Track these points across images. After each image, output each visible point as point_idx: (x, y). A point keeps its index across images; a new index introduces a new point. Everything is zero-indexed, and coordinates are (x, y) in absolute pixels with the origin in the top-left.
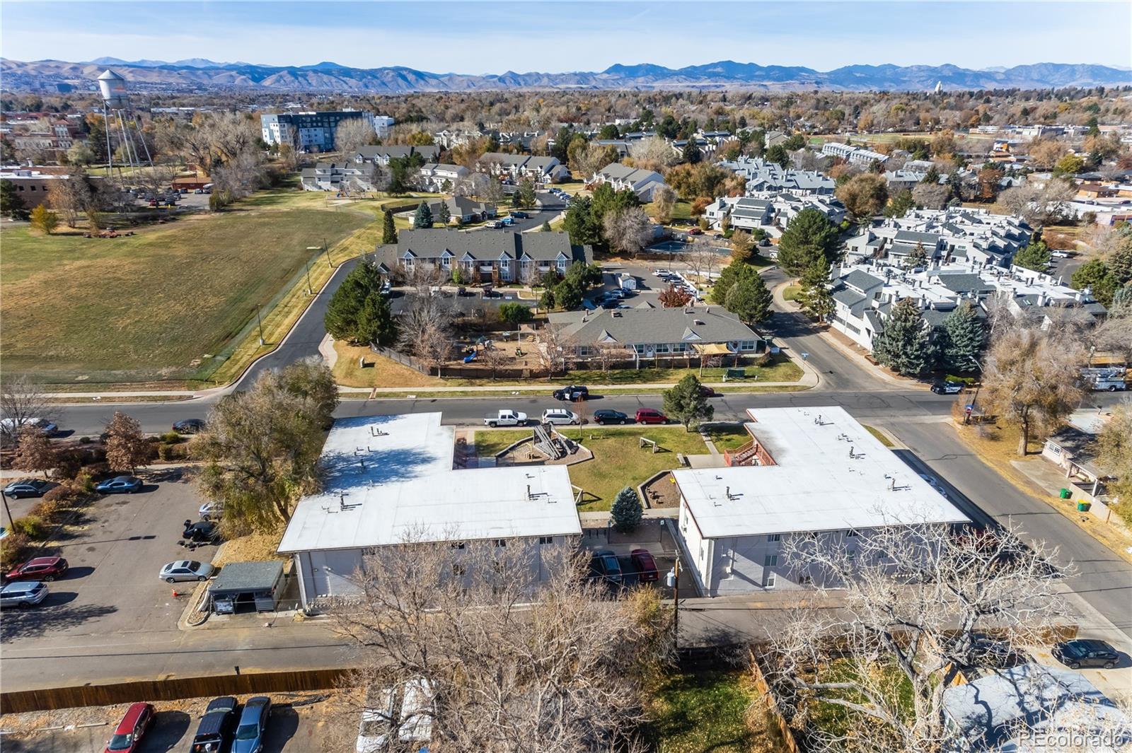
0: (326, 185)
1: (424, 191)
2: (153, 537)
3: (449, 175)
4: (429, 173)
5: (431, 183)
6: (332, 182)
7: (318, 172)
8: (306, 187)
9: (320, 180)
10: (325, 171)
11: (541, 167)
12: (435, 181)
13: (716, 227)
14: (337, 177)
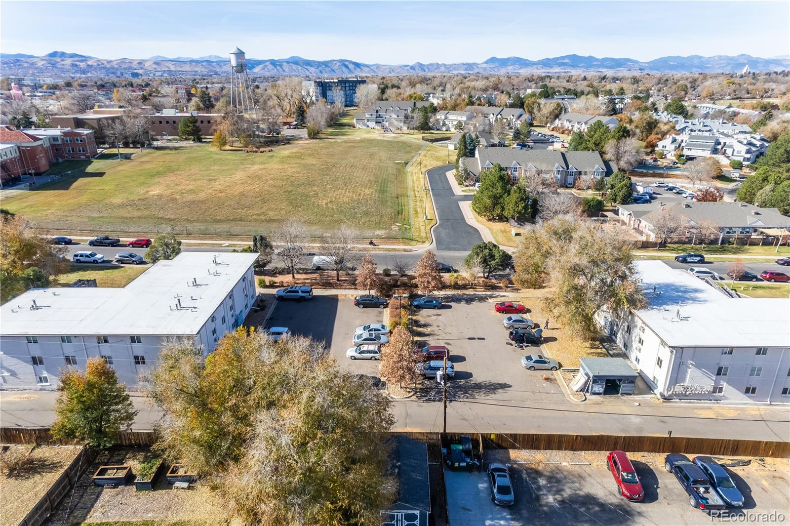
0: (372, 124)
1: (438, 130)
2: (484, 339)
3: (460, 119)
4: (443, 117)
5: (444, 124)
6: (376, 123)
7: (367, 116)
8: (358, 126)
9: (368, 121)
10: (372, 115)
11: (513, 116)
12: (447, 123)
13: (668, 156)
14: (380, 119)
